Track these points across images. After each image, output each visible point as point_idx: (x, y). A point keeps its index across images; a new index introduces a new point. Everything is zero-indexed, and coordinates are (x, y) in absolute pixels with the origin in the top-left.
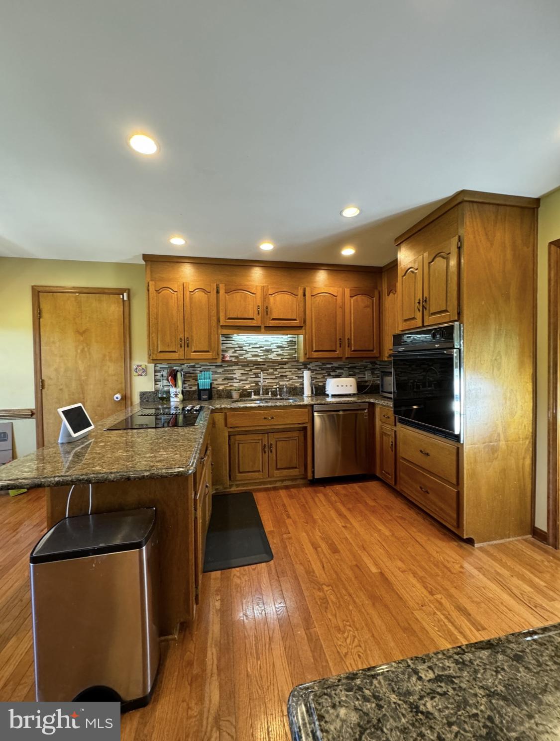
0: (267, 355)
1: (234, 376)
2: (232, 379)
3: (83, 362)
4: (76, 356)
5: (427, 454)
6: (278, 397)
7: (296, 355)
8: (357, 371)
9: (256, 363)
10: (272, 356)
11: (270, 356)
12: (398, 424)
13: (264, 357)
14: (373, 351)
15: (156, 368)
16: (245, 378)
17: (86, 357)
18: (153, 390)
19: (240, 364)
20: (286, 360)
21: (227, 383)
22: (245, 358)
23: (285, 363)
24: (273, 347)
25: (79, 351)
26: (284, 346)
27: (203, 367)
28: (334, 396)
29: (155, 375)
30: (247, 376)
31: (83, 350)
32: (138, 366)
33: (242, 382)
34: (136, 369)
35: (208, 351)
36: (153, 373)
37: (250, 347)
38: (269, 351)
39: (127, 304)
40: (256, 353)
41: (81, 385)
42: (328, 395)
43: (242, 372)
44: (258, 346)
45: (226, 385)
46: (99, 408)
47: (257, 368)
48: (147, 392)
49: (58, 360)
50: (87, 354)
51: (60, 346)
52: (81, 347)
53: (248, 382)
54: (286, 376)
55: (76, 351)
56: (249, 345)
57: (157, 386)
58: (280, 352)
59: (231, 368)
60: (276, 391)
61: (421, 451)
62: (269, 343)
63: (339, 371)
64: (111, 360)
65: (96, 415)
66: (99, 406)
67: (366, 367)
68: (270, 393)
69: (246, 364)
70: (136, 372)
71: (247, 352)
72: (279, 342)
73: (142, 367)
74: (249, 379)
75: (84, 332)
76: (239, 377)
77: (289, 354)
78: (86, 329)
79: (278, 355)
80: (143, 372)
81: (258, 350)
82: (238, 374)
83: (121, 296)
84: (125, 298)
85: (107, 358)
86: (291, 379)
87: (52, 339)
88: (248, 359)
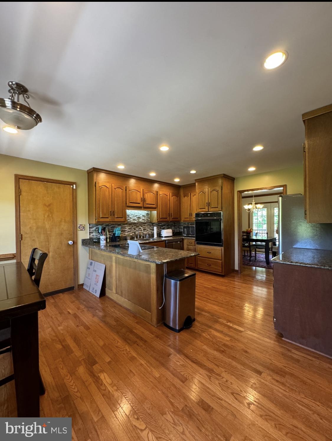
0: (138, 220)
1: (126, 230)
2: (125, 231)
3: (48, 223)
4: (44, 220)
5: (210, 253)
6: (145, 238)
7: (149, 220)
8: (169, 226)
9: (135, 223)
10: (141, 220)
11: (140, 220)
12: (196, 245)
13: (137, 220)
14: (178, 218)
15: (90, 226)
16: (130, 230)
17: (50, 220)
18: (89, 238)
19: (128, 224)
20: (146, 222)
21: (122, 233)
22: (130, 221)
23: (145, 223)
24: (141, 216)
25: (46, 216)
26: (145, 215)
27: (112, 225)
28: (165, 237)
29: (90, 230)
30: (131, 230)
31: (48, 216)
32: (80, 225)
33: (129, 232)
34: (80, 227)
35: (122, 218)
36: (89, 228)
37: (132, 216)
38: (139, 218)
39: (74, 191)
40: (134, 219)
41: (47, 236)
42: (162, 237)
43: (129, 227)
44: (135, 215)
45: (122, 234)
46: (58, 250)
47: (135, 226)
48: (86, 239)
49: (32, 221)
50: (51, 218)
51: (33, 213)
52: (47, 214)
53: (131, 232)
54: (146, 229)
55: (44, 216)
56: (132, 215)
57: (90, 236)
58: (144, 218)
59: (124, 226)
60: (144, 236)
61: (208, 252)
62: (139, 214)
63: (164, 227)
64: (65, 222)
65: (56, 254)
66: (58, 249)
67: (172, 225)
68: (142, 237)
69: (131, 224)
70: (80, 228)
71: (131, 218)
72: (143, 213)
73: (83, 225)
74: (132, 231)
75: (49, 205)
76: (128, 230)
77: (147, 219)
78: (51, 204)
79: (143, 220)
80: (83, 229)
81: (135, 217)
82: (127, 229)
83: (72, 186)
84: (74, 188)
85: (63, 221)
86: (148, 230)
87: (28, 209)
88: (131, 221)
